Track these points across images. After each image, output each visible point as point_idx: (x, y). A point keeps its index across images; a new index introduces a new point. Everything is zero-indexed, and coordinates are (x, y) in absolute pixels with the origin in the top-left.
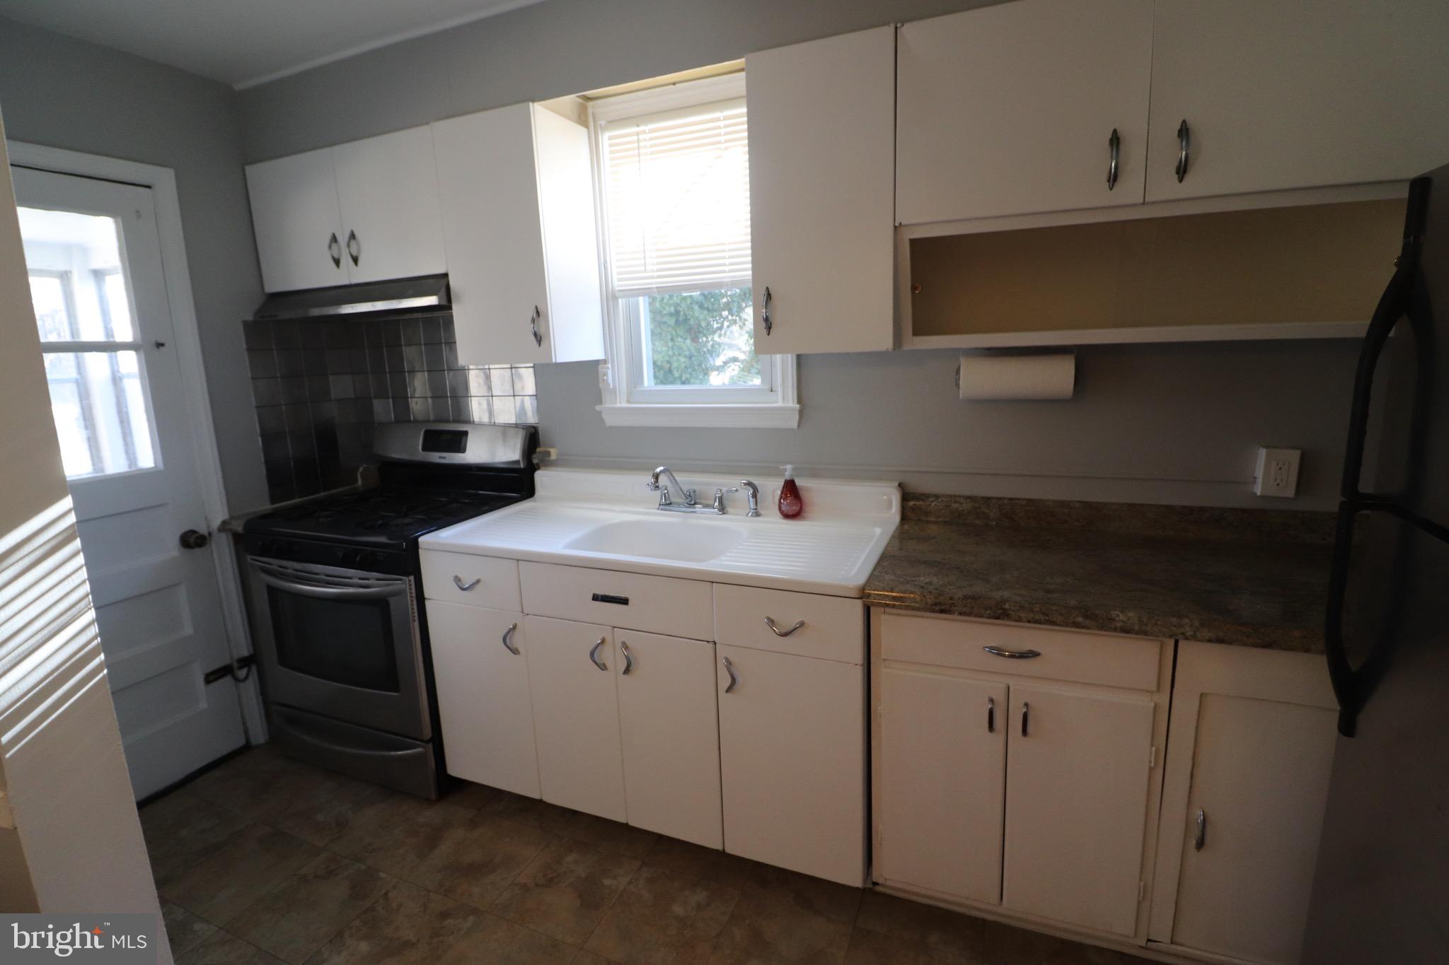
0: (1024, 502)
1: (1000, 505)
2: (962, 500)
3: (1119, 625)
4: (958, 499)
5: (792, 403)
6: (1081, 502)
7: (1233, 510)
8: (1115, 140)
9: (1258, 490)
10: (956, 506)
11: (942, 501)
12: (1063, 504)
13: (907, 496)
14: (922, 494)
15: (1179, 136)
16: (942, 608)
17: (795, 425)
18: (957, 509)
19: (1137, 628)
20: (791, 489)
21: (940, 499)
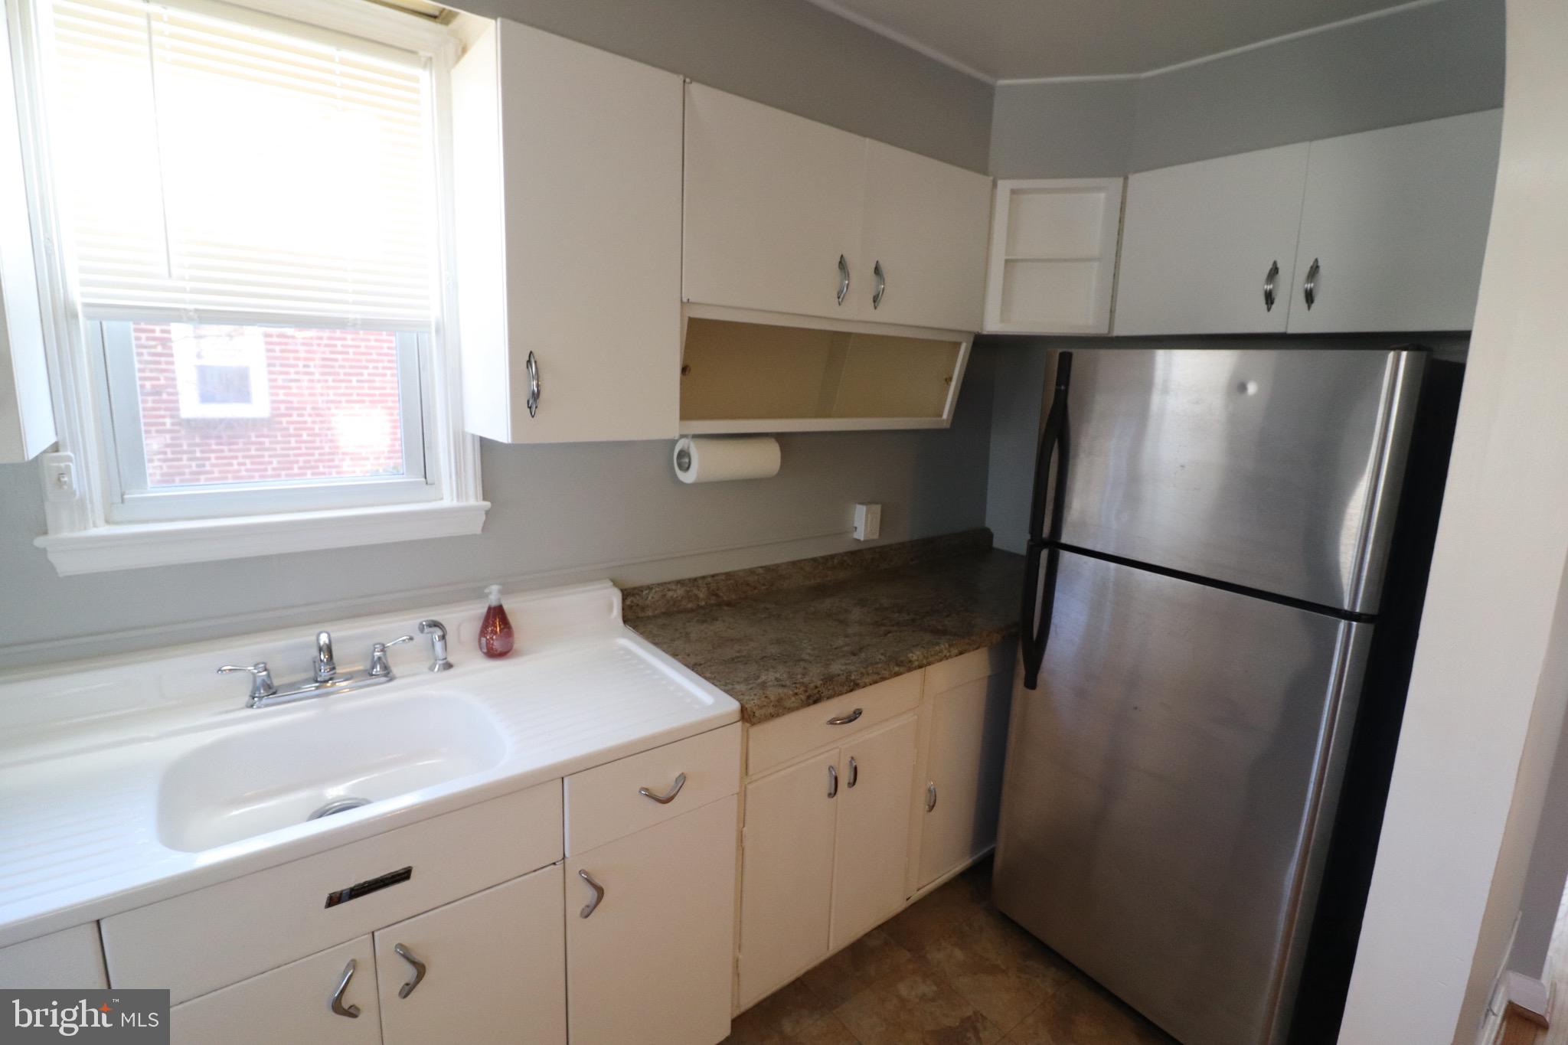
0: (723, 577)
1: (707, 584)
2: (674, 587)
3: (916, 663)
4: (669, 586)
5: (474, 500)
6: (762, 567)
7: (846, 553)
8: (842, 264)
9: (860, 535)
10: (670, 594)
11: (656, 592)
12: (752, 571)
13: (627, 594)
14: (635, 589)
15: (875, 272)
16: (815, 698)
17: (478, 530)
18: (672, 597)
19: (925, 662)
20: (497, 618)
21: (654, 591)
